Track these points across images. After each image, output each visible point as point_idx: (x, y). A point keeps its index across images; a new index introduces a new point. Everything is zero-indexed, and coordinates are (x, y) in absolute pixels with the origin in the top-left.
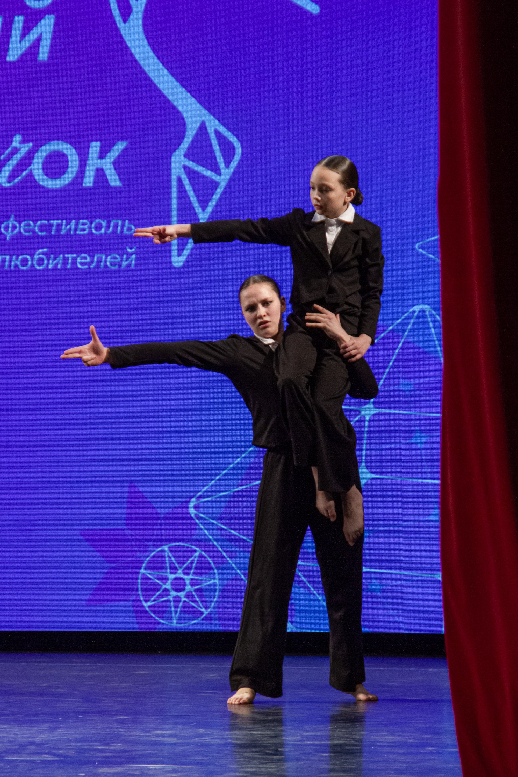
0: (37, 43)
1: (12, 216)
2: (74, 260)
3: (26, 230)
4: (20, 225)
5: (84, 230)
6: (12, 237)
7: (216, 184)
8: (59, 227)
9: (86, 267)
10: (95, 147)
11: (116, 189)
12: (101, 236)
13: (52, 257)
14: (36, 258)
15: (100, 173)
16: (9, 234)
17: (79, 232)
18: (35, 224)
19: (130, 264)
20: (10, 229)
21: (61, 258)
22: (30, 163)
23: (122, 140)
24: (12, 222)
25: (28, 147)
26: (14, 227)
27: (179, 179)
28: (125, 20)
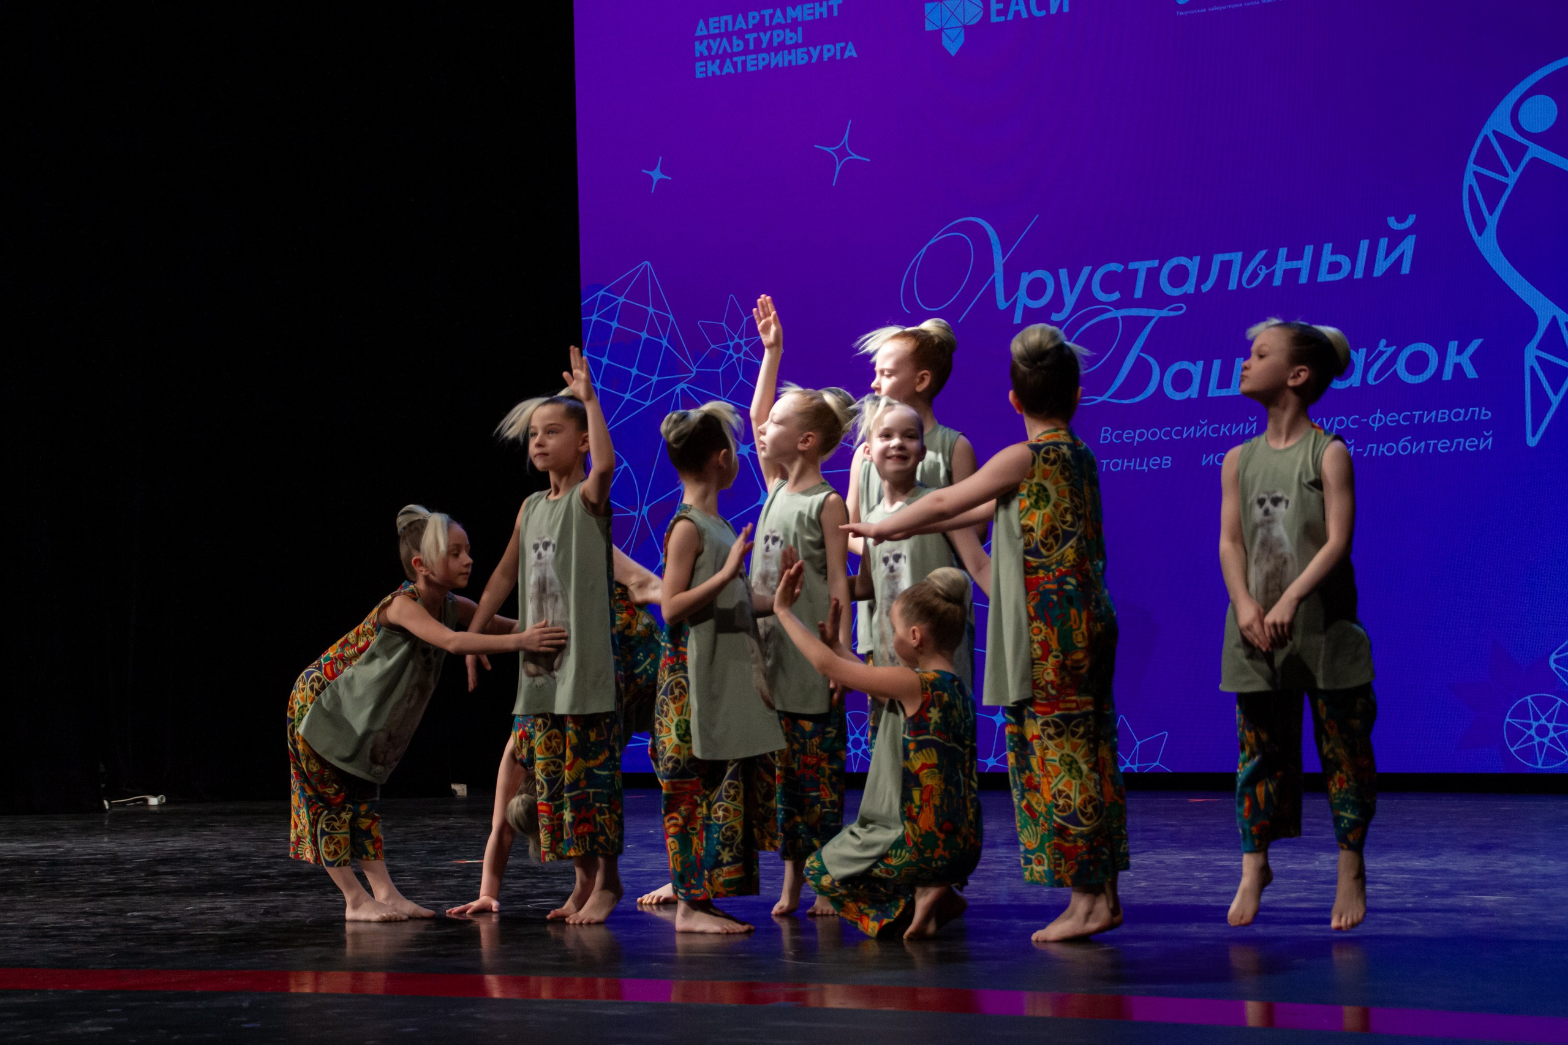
0: (1401, 258)
1: (1379, 410)
2: (1435, 445)
3: (1391, 422)
4: (1386, 417)
6: (1379, 428)
9: (1446, 450)
10: (1453, 346)
11: (1473, 380)
12: (1460, 422)
13: (1415, 443)
14: (1400, 445)
15: (1458, 369)
16: (1377, 426)
18: (1399, 416)
19: (1487, 446)
20: (1377, 421)
21: (1423, 444)
22: (1394, 362)
23: (1478, 338)
24: (1378, 415)
25: (1394, 349)
26: (1381, 420)
27: (1532, 369)
28: (1480, 233)
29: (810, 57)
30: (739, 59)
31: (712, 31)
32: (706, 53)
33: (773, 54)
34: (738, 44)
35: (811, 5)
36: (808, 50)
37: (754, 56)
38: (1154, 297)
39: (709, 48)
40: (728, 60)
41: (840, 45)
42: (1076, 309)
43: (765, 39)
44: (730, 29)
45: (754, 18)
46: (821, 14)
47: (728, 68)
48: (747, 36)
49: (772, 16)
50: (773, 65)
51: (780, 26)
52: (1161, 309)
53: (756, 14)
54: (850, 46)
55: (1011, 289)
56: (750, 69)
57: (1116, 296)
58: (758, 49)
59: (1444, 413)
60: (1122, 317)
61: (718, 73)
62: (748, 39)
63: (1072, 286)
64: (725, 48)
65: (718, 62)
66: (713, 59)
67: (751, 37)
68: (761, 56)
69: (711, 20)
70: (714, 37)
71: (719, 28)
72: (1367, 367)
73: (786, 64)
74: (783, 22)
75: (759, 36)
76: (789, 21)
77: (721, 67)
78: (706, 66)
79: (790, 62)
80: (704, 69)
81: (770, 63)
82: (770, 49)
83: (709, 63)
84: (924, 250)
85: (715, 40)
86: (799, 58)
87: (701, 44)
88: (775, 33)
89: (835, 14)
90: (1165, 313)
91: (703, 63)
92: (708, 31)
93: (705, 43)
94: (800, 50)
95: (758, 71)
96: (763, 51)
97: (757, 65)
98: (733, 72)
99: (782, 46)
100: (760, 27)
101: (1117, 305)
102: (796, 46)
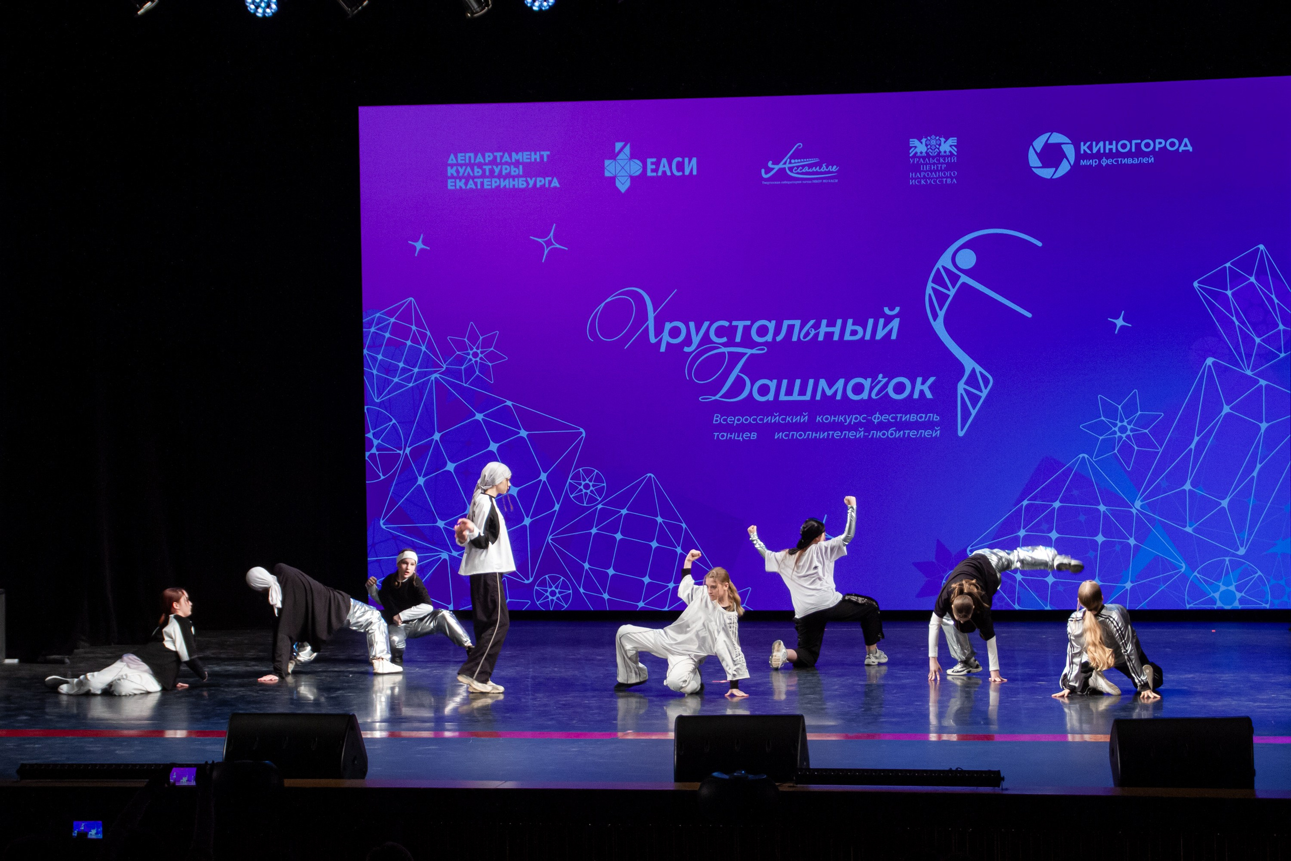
0: (891, 331)
1: (878, 413)
2: (909, 433)
3: (885, 419)
4: (882, 417)
5: (914, 419)
6: (877, 423)
7: (980, 397)
8: (901, 417)
9: (915, 436)
10: (919, 380)
11: (930, 399)
12: (923, 421)
13: (897, 432)
14: (889, 432)
15: (922, 392)
16: (876, 421)
17: (911, 420)
18: (889, 416)
19: (937, 435)
20: (876, 419)
21: (902, 432)
22: (887, 387)
23: (933, 376)
24: (877, 415)
25: (886, 380)
26: (878, 418)
27: (962, 394)
28: (935, 319)
29: (528, 183)
30: (479, 181)
31: (460, 162)
32: (455, 174)
33: (502, 180)
34: (478, 172)
35: (529, 153)
36: (526, 179)
37: (489, 180)
38: (747, 341)
39: (458, 171)
40: (471, 182)
41: (548, 179)
42: (698, 347)
43: (497, 170)
44: (472, 161)
45: (489, 156)
46: (535, 159)
47: (471, 185)
48: (484, 167)
49: (502, 157)
50: (502, 187)
51: (506, 163)
52: (752, 348)
53: (490, 154)
54: (555, 180)
55: (659, 331)
56: (486, 187)
57: (724, 340)
58: (492, 174)
59: (914, 416)
60: (728, 352)
61: (464, 187)
62: (485, 169)
63: (697, 332)
64: (469, 173)
65: (463, 181)
66: (460, 179)
67: (487, 168)
68: (494, 180)
69: (459, 155)
70: (461, 165)
71: (465, 160)
72: (872, 389)
73: (511, 186)
74: (509, 161)
75: (492, 167)
76: (513, 161)
77: (466, 184)
78: (455, 182)
79: (514, 185)
80: (454, 184)
81: (500, 185)
82: (500, 176)
83: (458, 181)
84: (603, 304)
85: (462, 167)
86: (521, 184)
87: (452, 168)
88: (504, 167)
89: (545, 159)
90: (754, 351)
91: (454, 180)
92: (457, 160)
93: (455, 168)
94: (521, 179)
95: (492, 189)
96: (495, 177)
97: (491, 185)
98: (474, 187)
99: (508, 176)
100: (494, 162)
101: (725, 345)
102: (518, 176)
